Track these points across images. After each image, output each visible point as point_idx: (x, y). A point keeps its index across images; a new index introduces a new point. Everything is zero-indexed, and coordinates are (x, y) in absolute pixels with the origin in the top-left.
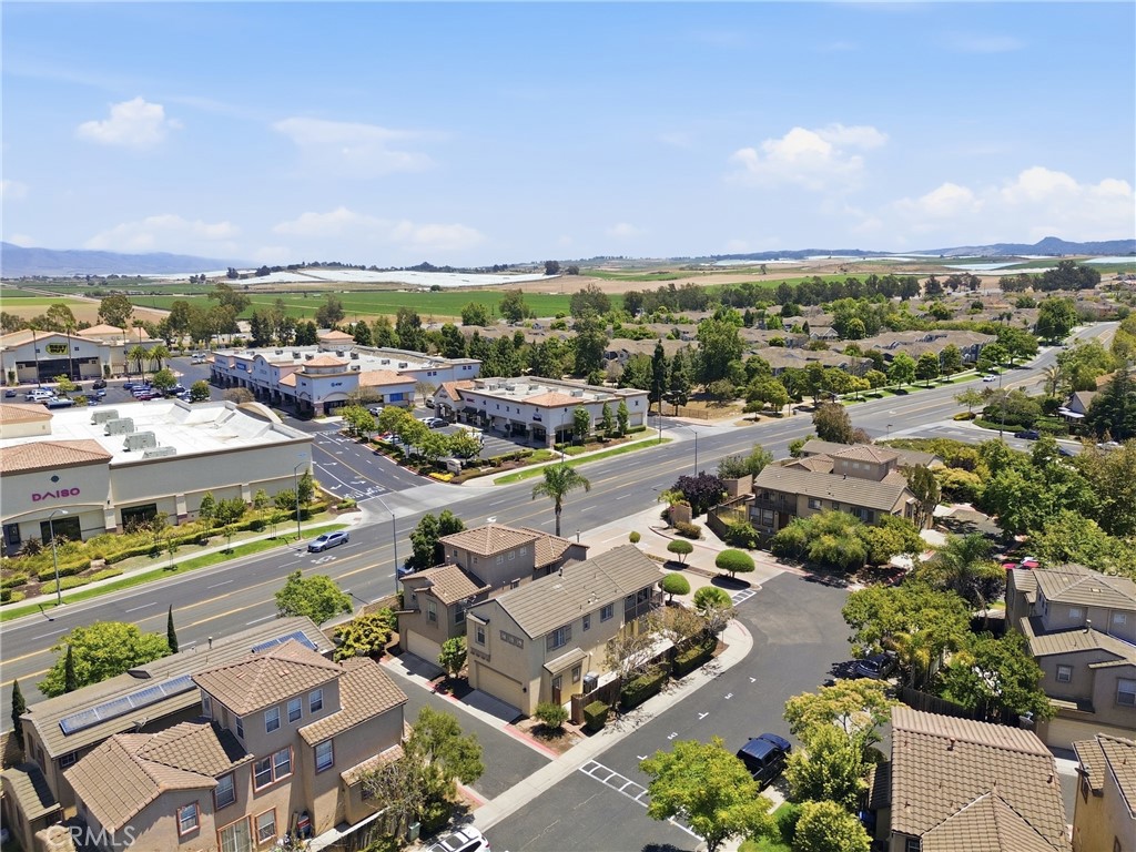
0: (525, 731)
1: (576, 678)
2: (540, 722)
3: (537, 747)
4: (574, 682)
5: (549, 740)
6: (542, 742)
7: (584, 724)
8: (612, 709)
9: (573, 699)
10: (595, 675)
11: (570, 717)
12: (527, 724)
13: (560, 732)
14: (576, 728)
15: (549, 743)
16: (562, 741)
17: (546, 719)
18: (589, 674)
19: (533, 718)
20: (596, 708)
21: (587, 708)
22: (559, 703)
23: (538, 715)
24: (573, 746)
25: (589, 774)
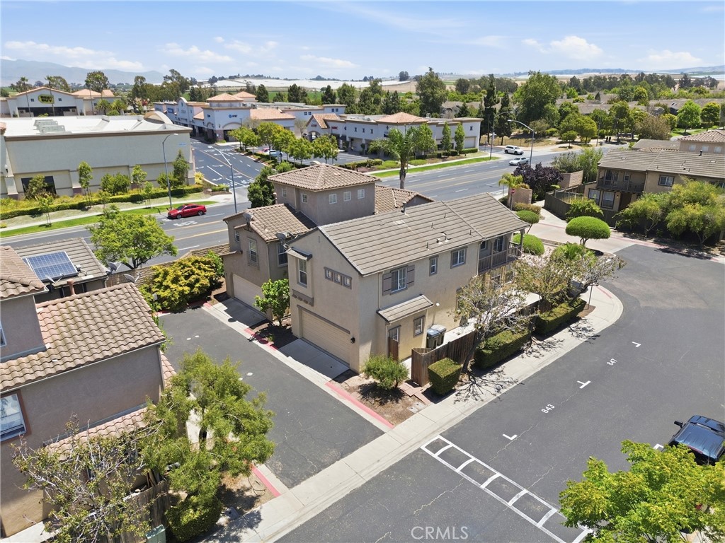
0: (350, 390)
1: (418, 331)
2: (371, 380)
3: (366, 412)
4: (415, 335)
5: (381, 404)
6: (372, 407)
7: (428, 385)
8: (464, 370)
9: (414, 355)
10: (441, 328)
11: (410, 376)
12: (355, 381)
13: (397, 394)
14: (418, 391)
15: (381, 408)
16: (398, 407)
17: (379, 377)
18: (434, 327)
19: (362, 375)
20: (444, 367)
21: (433, 367)
22: (396, 358)
23: (369, 371)
24: (413, 414)
25: (436, 456)
